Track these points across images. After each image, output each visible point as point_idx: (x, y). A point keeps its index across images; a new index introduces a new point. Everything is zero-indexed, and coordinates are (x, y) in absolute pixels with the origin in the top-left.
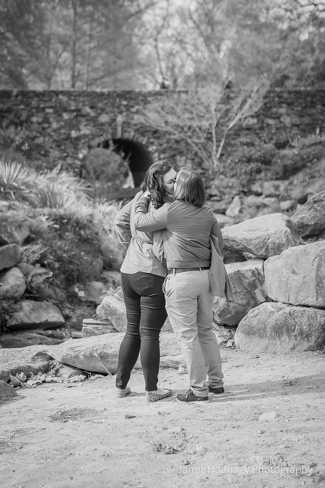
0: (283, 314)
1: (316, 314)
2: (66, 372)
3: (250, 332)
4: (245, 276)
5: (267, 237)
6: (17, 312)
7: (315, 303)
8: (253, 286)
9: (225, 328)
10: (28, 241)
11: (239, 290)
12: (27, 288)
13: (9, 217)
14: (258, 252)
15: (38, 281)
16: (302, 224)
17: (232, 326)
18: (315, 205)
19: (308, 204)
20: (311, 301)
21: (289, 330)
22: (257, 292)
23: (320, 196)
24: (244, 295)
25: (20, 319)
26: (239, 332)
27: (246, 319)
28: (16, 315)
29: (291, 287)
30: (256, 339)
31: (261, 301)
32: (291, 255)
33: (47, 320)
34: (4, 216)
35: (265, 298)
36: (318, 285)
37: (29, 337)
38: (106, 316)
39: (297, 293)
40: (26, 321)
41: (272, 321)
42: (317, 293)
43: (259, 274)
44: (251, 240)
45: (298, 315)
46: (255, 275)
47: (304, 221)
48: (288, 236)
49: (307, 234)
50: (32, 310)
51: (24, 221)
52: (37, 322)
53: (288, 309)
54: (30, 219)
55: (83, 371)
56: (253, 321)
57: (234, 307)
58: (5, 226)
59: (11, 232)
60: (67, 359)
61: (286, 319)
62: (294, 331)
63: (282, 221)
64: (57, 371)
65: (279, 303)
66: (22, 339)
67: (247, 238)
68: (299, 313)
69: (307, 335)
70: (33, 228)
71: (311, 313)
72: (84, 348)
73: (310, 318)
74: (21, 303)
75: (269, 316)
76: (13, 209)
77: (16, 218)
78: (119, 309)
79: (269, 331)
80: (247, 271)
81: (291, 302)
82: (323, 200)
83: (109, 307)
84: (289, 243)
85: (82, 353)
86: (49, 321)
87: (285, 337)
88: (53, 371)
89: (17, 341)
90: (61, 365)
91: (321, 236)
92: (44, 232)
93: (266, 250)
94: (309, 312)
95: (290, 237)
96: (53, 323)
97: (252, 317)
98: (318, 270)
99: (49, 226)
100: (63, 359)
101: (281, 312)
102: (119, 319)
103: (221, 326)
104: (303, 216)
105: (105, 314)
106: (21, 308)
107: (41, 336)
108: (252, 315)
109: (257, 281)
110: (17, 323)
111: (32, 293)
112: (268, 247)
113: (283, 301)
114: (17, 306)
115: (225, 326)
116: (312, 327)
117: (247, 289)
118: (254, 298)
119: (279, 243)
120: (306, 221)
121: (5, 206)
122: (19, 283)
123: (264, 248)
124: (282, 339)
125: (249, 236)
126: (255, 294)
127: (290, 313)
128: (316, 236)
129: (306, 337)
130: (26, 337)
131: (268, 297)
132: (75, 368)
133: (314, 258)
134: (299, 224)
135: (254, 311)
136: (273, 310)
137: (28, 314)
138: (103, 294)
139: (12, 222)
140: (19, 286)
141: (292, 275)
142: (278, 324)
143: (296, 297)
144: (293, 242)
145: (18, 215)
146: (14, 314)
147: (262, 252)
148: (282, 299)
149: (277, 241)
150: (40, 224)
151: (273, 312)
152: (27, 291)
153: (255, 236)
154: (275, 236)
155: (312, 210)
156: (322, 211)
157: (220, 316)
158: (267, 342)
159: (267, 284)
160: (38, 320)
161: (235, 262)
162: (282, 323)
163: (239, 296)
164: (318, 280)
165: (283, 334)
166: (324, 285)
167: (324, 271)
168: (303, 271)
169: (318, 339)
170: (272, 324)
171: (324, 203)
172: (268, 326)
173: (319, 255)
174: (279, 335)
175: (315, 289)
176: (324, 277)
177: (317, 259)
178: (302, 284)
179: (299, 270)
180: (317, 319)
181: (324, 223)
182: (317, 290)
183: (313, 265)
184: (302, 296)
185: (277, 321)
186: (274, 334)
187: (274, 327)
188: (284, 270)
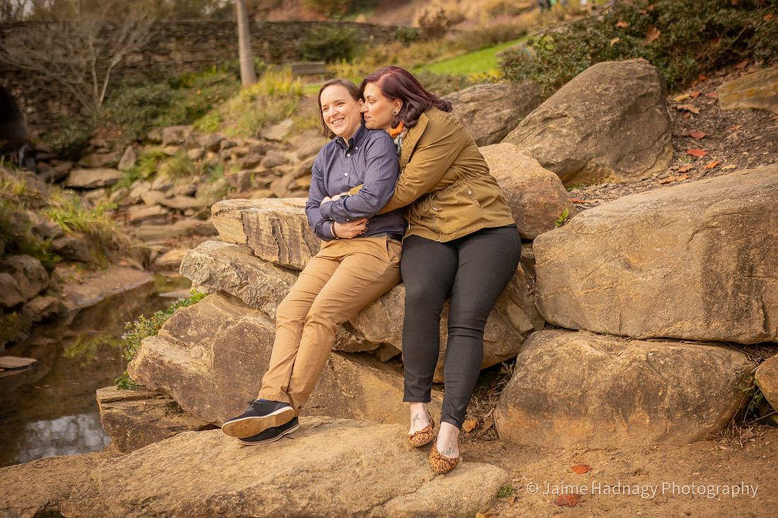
0: (631, 363)
1: (710, 358)
3: (539, 406)
7: (700, 332)
18: (551, 126)
21: (650, 398)
22: (512, 309)
27: (524, 376)
29: (628, 300)
30: (558, 421)
31: (525, 329)
32: (613, 228)
35: (531, 322)
36: (711, 293)
38: (156, 384)
39: (649, 312)
41: (601, 380)
42: (708, 310)
45: (666, 362)
48: (557, 188)
56: (545, 380)
61: (640, 375)
62: (662, 399)
63: (528, 157)
68: (667, 359)
69: (698, 407)
71: (698, 356)
73: (699, 367)
75: (590, 368)
78: (186, 365)
79: (594, 405)
83: (161, 362)
87: (639, 415)
97: (539, 372)
98: (709, 260)
101: (623, 359)
102: (190, 388)
105: (153, 378)
116: (710, 388)
124: (631, 418)
126: (507, 314)
127: (647, 361)
129: (695, 411)
133: (690, 233)
136: (597, 354)
138: (127, 331)
141: (625, 271)
142: (619, 387)
143: (644, 321)
149: (541, 200)
151: (602, 359)
154: (533, 189)
155: (549, 135)
158: (589, 425)
162: (631, 383)
164: (710, 282)
165: (635, 408)
166: (730, 294)
167: (728, 261)
168: (656, 263)
169: (723, 413)
170: (602, 386)
171: (571, 120)
172: (590, 392)
173: (706, 226)
174: (622, 411)
175: (701, 302)
176: (728, 275)
177: (700, 235)
178: (662, 292)
179: (640, 259)
180: (716, 368)
181: (584, 159)
182: (708, 303)
183: (688, 249)
184: (661, 319)
185: (616, 378)
186: (608, 408)
187: (608, 394)
188: (600, 261)
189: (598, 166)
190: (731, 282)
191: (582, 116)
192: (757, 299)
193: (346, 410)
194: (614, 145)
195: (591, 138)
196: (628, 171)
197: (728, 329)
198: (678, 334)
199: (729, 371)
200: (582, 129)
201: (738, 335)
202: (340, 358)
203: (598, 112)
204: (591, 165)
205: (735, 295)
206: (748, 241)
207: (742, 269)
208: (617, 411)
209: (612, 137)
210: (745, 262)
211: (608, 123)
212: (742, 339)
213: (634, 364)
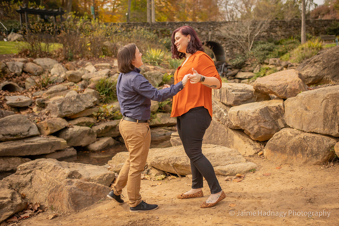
0: (299, 138)
1: (323, 140)
2: (153, 172)
3: (274, 149)
4: (271, 111)
5: (286, 85)
6: (154, 119)
7: (322, 132)
8: (277, 116)
9: (257, 142)
10: (161, 85)
11: (267, 120)
12: (159, 107)
13: (152, 73)
14: (280, 95)
15: (165, 104)
16: (307, 76)
17: (262, 142)
18: (315, 64)
19: (310, 64)
20: (319, 130)
21: (303, 150)
22: (279, 121)
23: (318, 58)
24: (270, 123)
25: (155, 122)
26: (267, 148)
27: (272, 140)
28: (153, 120)
29: (304, 120)
30: (278, 154)
31: (282, 127)
32: (304, 97)
33: (169, 122)
34: (150, 73)
35: (285, 125)
36: (325, 119)
37: (159, 131)
39: (309, 124)
40: (158, 123)
41: (290, 143)
42: (324, 125)
43: (281, 109)
44: (275, 86)
45: (309, 140)
46: (278, 110)
47: (309, 74)
48: (300, 84)
49: (310, 82)
50: (162, 117)
51: (159, 75)
52: (164, 123)
53: (303, 135)
54: (163, 74)
55: (164, 173)
56: (277, 142)
57: (263, 131)
58: (150, 78)
59: (153, 81)
60: (153, 164)
61: (301, 142)
62: (306, 151)
63: (296, 74)
64: (148, 171)
65: (295, 130)
66: (156, 132)
67: (273, 86)
68: (310, 139)
69: (316, 154)
70: (164, 79)
71: (319, 139)
72: (163, 158)
73: (319, 142)
74: (156, 114)
75: (288, 139)
76: (156, 70)
77: (156, 74)
79: (288, 150)
80: (273, 107)
81: (304, 129)
82: (321, 61)
84: (301, 89)
85: (162, 162)
86: (170, 122)
87: (299, 154)
88: (146, 171)
89: (153, 133)
90: (151, 167)
91: (319, 84)
92: (169, 80)
93: (285, 93)
94: (318, 138)
95: (302, 85)
96: (172, 123)
97: (276, 139)
98: (325, 109)
99: (172, 77)
100: (151, 164)
101: (297, 137)
103: (254, 141)
104: (308, 71)
106: (156, 117)
107: (165, 130)
108: (276, 137)
109: (279, 113)
110: (153, 124)
111: (162, 109)
112: (287, 91)
113: (298, 128)
114: (154, 116)
115: (257, 141)
116: (320, 149)
117: (272, 119)
118: (277, 125)
119: (294, 89)
120: (310, 74)
121: (152, 68)
122: (155, 105)
123: (284, 92)
124: (297, 156)
125: (274, 84)
126: (278, 122)
127: (304, 138)
128: (315, 84)
129: (315, 155)
130: (158, 131)
131: (286, 124)
132: (159, 170)
133: (322, 100)
134: (305, 76)
135: (278, 135)
136: (291, 135)
137: (159, 119)
139: (154, 76)
140: (155, 106)
141: (305, 111)
142: (295, 145)
143: (308, 127)
144: (304, 88)
145: (157, 72)
146: (153, 119)
147: (283, 95)
148: (297, 127)
149: (293, 87)
150: (167, 76)
151: (292, 137)
152: (159, 108)
153: (278, 84)
154: (292, 84)
155: (314, 67)
156: (321, 68)
157: (254, 136)
158: (286, 156)
159: (286, 116)
160: (164, 122)
161: (264, 100)
162: (298, 145)
163: (267, 124)
164: (325, 116)
165: (298, 152)
166: (330, 120)
167: (330, 110)
168: (313, 109)
169: (324, 157)
170: (290, 145)
171: (321, 62)
172: (287, 146)
173: (326, 98)
174: (295, 152)
175: (323, 122)
176: (330, 114)
177: (325, 101)
178: (313, 118)
179: (310, 108)
180: (323, 143)
181: (322, 75)
182: (324, 123)
183: (321, 105)
184: (312, 126)
185: (294, 143)
186: (291, 152)
187: (291, 147)
188: (299, 107)
189: (327, 78)
190: (331, 116)
191: (326, 61)
192: (337, 122)
193: (228, 145)
194: (335, 72)
195: (326, 69)
196: (337, 80)
197: (329, 131)
198: (316, 132)
199: (327, 144)
200: (324, 66)
201: (332, 133)
202: (231, 130)
203: (332, 60)
204: (325, 78)
205: (331, 120)
206: (336, 104)
207: (334, 112)
208: (294, 153)
209: (334, 69)
210: (335, 110)
211: (334, 64)
212: (333, 135)
213: (299, 139)
